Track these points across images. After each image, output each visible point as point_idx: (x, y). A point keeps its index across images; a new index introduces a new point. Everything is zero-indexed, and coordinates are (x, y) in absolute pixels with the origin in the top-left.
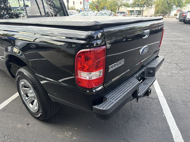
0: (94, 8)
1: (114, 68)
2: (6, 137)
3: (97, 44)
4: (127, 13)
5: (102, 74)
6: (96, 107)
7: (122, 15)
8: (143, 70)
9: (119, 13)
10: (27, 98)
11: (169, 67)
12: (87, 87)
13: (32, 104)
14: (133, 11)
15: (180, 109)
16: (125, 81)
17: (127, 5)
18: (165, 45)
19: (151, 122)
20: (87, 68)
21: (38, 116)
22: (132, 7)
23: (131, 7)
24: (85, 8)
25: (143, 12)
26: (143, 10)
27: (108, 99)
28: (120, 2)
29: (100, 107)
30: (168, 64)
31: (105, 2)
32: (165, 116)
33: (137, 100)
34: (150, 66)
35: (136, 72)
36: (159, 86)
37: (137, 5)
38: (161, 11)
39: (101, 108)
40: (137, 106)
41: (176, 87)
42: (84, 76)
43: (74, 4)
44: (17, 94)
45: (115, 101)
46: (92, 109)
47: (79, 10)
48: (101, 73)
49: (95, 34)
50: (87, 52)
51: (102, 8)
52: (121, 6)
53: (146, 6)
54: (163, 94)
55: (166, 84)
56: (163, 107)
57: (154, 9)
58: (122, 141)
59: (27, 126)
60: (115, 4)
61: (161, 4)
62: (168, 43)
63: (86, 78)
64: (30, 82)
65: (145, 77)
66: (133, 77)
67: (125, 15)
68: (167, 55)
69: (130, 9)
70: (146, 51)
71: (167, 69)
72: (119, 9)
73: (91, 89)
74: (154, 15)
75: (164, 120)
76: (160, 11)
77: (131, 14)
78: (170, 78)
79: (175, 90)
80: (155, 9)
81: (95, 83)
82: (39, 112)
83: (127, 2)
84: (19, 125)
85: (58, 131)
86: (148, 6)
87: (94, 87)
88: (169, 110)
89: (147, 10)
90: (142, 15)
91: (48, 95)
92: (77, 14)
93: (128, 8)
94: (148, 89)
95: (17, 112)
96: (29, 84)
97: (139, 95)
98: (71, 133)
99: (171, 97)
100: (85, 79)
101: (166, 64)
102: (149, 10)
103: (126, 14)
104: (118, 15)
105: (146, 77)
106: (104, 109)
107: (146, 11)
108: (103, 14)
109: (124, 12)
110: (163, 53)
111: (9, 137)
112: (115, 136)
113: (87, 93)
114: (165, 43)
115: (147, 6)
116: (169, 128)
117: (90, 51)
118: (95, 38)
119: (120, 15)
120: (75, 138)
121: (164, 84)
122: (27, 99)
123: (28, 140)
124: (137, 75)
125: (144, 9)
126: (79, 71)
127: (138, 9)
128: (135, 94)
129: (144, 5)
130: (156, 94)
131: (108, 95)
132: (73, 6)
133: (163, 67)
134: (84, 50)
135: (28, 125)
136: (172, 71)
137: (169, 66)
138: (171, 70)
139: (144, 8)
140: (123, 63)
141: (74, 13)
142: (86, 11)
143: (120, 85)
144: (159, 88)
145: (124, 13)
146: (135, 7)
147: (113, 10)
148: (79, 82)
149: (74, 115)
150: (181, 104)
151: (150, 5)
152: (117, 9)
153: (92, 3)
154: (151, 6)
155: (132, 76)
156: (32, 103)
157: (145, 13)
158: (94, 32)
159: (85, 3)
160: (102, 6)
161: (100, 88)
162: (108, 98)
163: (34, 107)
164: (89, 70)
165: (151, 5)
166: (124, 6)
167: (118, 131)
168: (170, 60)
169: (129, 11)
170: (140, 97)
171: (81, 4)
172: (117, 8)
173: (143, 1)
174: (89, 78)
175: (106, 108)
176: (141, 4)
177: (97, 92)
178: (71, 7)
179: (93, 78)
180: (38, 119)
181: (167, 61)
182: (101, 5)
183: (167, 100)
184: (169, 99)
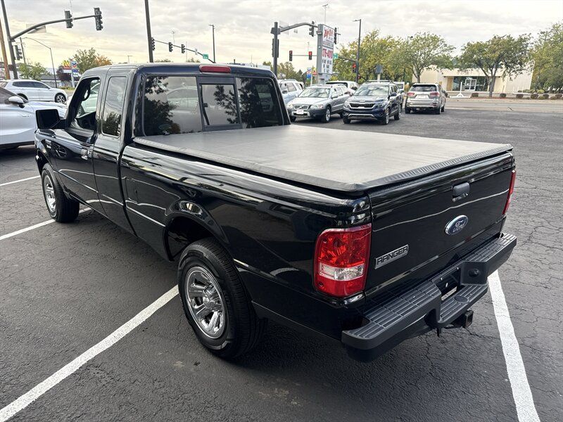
0: (347, 70)
1: (386, 262)
2: (156, 383)
3: (357, 220)
4: (444, 87)
5: (361, 272)
6: (348, 333)
7: (429, 93)
8: (456, 267)
9: (419, 88)
10: (196, 307)
11: (544, 261)
12: (333, 293)
13: (208, 322)
14: (463, 78)
15: (552, 371)
16: (410, 289)
17: (443, 63)
18: (548, 193)
19: (471, 391)
20: (335, 259)
21: (218, 348)
22: (461, 68)
23: (457, 67)
24: (323, 72)
25: (494, 81)
26: (494, 77)
27: (371, 322)
28: (425, 53)
29: (356, 334)
30: (544, 252)
31: (380, 54)
32: (509, 381)
33: (439, 332)
34: (474, 259)
35: (440, 271)
36: (506, 307)
37: (474, 61)
38: (554, 80)
39: (358, 337)
40: (443, 351)
41: (554, 316)
42: (329, 272)
43: (291, 59)
44: (174, 291)
45: (385, 326)
46: (339, 336)
47: (304, 72)
48: (359, 269)
49: (354, 203)
50: (339, 233)
51: (369, 69)
52: (425, 64)
53: (503, 66)
54: (515, 329)
55: (527, 304)
56: (507, 358)
57: (529, 74)
58: (399, 421)
59: (195, 366)
60: (408, 61)
61: (552, 60)
62: (559, 188)
63: (333, 277)
64: (215, 272)
65: (463, 284)
66: (431, 281)
67: (436, 94)
68: (547, 224)
69: (455, 72)
70: (462, 226)
71: (539, 264)
72: (419, 73)
73: (340, 299)
74: (531, 92)
75: (507, 389)
76: (550, 80)
77: (455, 85)
78: (543, 289)
79: (549, 322)
80: (532, 74)
81: (350, 288)
82: (223, 337)
83: (446, 53)
84: (179, 364)
85: (260, 385)
86: (509, 66)
87: (346, 294)
88: (524, 368)
89: (507, 77)
90: (491, 90)
91: (252, 304)
92: (299, 90)
93: (447, 69)
94: (465, 311)
95: (171, 337)
96: (210, 278)
97: (440, 321)
98: (287, 392)
99: (534, 340)
100: (333, 279)
101: (538, 252)
102: (513, 77)
103: (440, 89)
104: (416, 93)
105: (464, 282)
106: (364, 338)
107: (504, 80)
108: (370, 91)
109: (434, 86)
110: (535, 219)
111: (162, 384)
112: (384, 410)
113: (331, 304)
114: (549, 188)
115: (507, 66)
116: (515, 408)
117: (344, 233)
118: (354, 211)
119: (422, 93)
120: (296, 403)
121: (521, 304)
122: (197, 310)
123: (200, 394)
124: (441, 277)
125: (499, 73)
126: (321, 264)
127: (478, 72)
128: (431, 319)
129: (497, 61)
130: (496, 328)
131: (374, 314)
132: (287, 63)
133: (529, 259)
134: (332, 230)
135: (196, 364)
136: (552, 272)
137: (547, 256)
138: (550, 268)
139: (499, 70)
140: (406, 252)
141: (290, 88)
142: (323, 79)
143: (398, 296)
144: (507, 314)
145: (434, 88)
146: (469, 66)
147: (401, 76)
148: (321, 283)
149: (293, 355)
150: (559, 360)
151: (515, 64)
152: (415, 72)
153: (341, 55)
154: (519, 65)
155: (427, 279)
156: (208, 318)
157: (500, 87)
158: (351, 201)
159: (323, 58)
160: (371, 64)
161: (356, 299)
162: (372, 320)
163: (212, 327)
164: (339, 265)
165: (521, 64)
166: (436, 66)
167: (390, 399)
168: (554, 239)
169: (449, 78)
170: (443, 325)
171: (310, 58)
172: (414, 69)
173: (494, 52)
174: (339, 278)
175: (368, 336)
176: (488, 60)
177: (350, 305)
178: (283, 66)
179: (346, 279)
180: (216, 354)
181: (543, 242)
182: (367, 62)
183: (522, 345)
184: (529, 341)
